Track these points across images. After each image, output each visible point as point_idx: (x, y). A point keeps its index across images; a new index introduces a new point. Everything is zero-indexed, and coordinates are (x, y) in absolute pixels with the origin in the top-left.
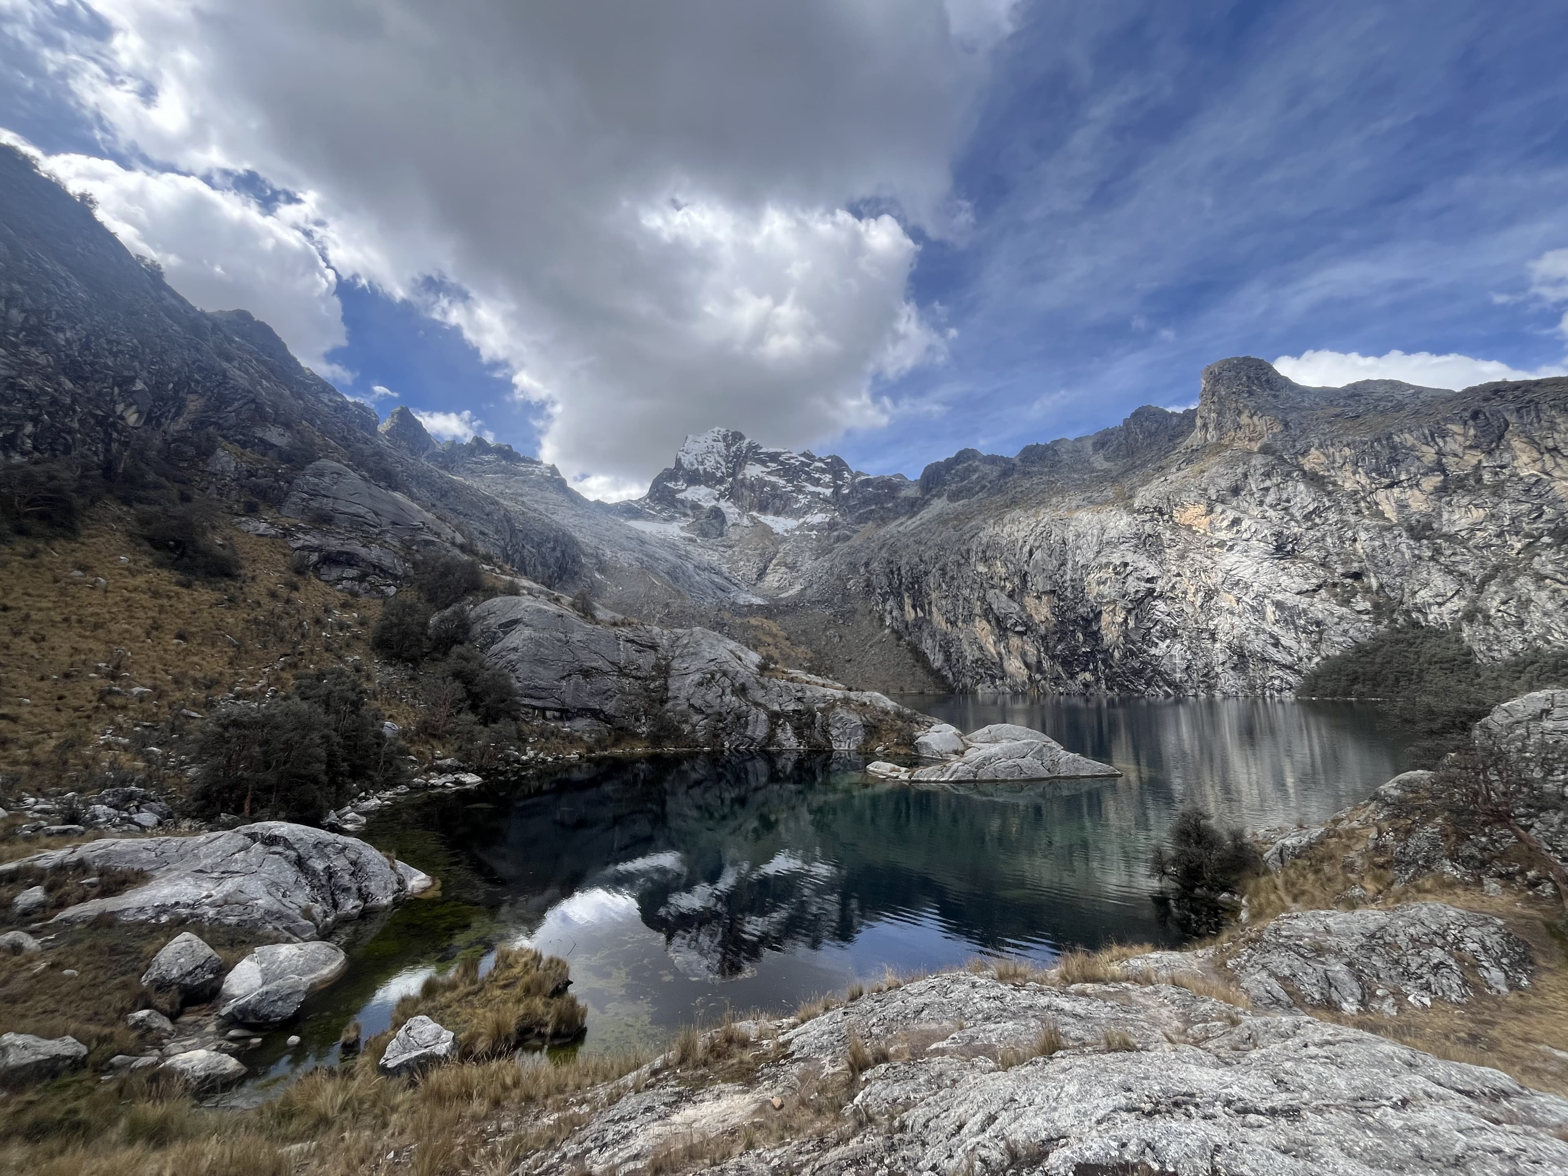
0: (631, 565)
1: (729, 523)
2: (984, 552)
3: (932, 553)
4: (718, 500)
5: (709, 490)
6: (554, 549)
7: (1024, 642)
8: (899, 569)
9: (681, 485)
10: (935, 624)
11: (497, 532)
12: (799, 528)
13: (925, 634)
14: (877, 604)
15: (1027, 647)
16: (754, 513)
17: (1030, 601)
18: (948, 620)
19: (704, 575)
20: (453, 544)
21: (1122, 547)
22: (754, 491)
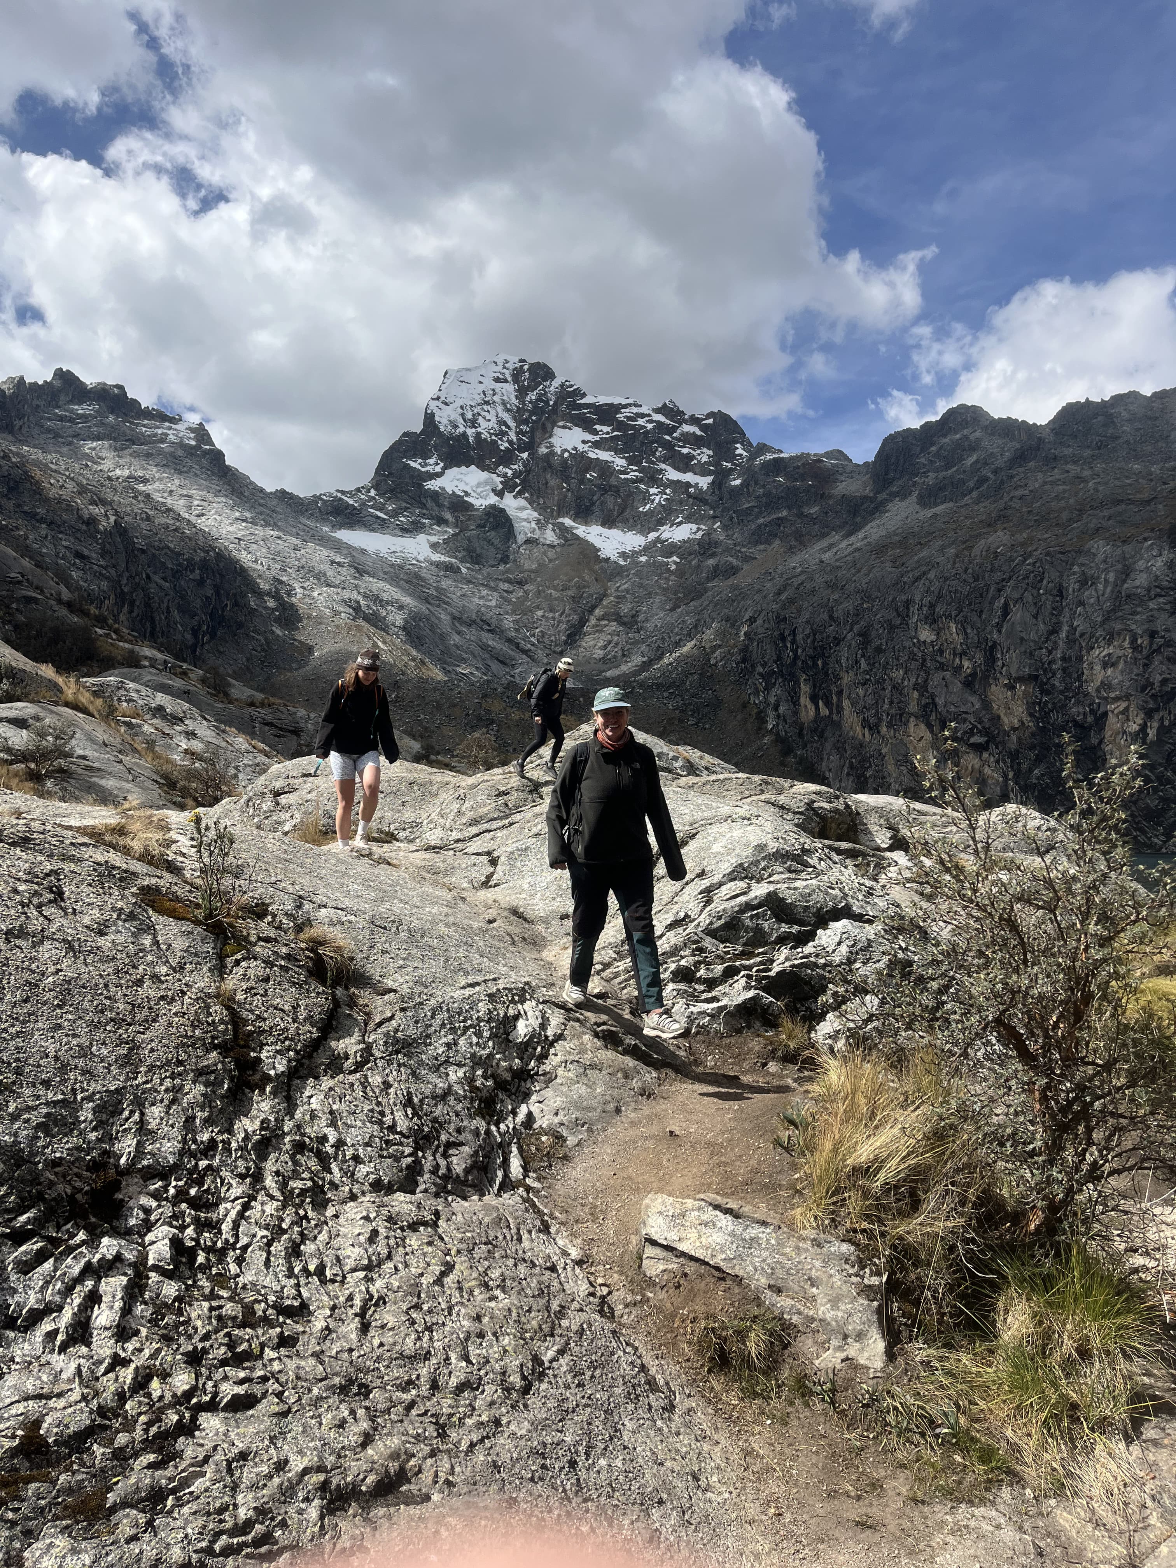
0: (337, 613)
1: (521, 539)
2: (932, 606)
3: (848, 605)
4: (500, 494)
5: (485, 475)
6: (201, 583)
7: (985, 762)
8: (794, 633)
9: (433, 464)
10: (846, 726)
11: (104, 553)
12: (646, 550)
13: (828, 746)
14: (757, 692)
15: (987, 771)
16: (567, 521)
17: (997, 693)
18: (865, 723)
19: (471, 634)
20: (60, 601)
21: (1152, 605)
22: (567, 479)
